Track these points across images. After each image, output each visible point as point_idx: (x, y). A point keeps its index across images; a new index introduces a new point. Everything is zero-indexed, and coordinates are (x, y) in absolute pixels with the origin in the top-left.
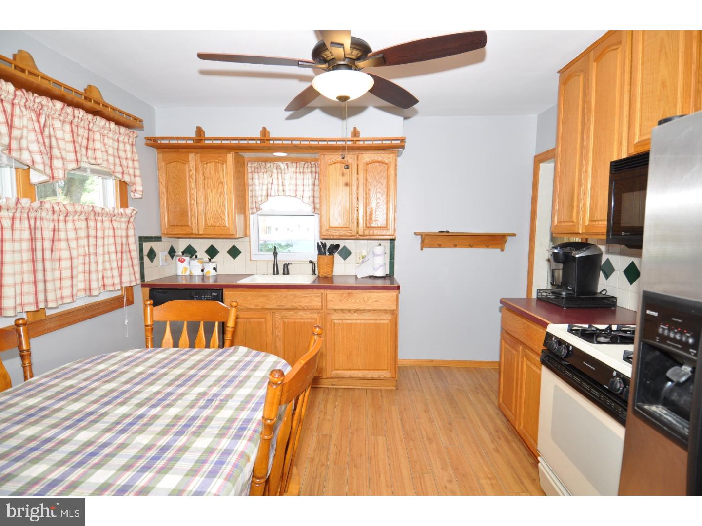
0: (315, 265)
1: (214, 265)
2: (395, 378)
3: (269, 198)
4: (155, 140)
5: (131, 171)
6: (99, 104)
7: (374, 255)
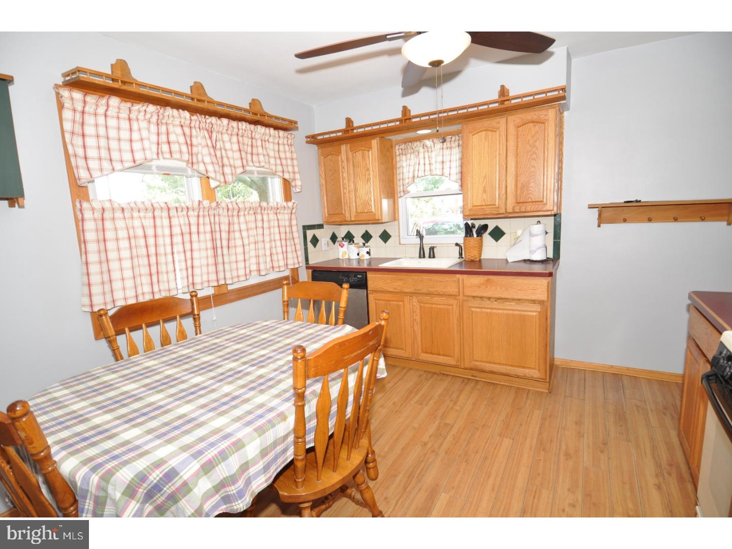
0: (461, 248)
1: (367, 250)
2: (545, 379)
3: (417, 180)
4: (314, 137)
5: (290, 169)
6: (256, 114)
7: (531, 235)
